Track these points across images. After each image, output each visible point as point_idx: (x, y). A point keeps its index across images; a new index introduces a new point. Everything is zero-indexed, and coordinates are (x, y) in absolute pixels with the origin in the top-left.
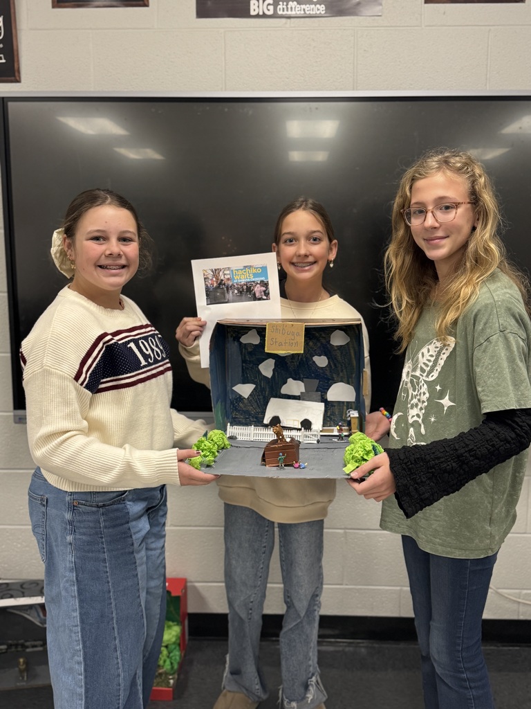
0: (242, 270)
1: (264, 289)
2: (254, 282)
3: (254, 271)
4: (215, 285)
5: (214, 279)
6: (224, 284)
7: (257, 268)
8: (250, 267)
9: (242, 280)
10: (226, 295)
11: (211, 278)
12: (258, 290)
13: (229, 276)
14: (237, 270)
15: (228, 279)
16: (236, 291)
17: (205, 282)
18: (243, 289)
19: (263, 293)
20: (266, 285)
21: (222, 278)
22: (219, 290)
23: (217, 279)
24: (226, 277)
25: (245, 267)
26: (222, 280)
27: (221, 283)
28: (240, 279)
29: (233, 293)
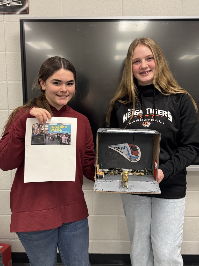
0: (56, 126)
1: (68, 138)
2: (62, 133)
3: (63, 127)
4: (38, 133)
5: (38, 130)
7: (65, 125)
8: (61, 124)
9: (55, 131)
10: (45, 139)
11: (36, 129)
12: (64, 138)
13: (47, 129)
14: (53, 125)
15: (47, 130)
16: (50, 138)
17: (32, 131)
18: (55, 137)
19: (67, 140)
20: (69, 136)
22: (40, 137)
24: (46, 129)
25: (58, 124)
29: (48, 138)
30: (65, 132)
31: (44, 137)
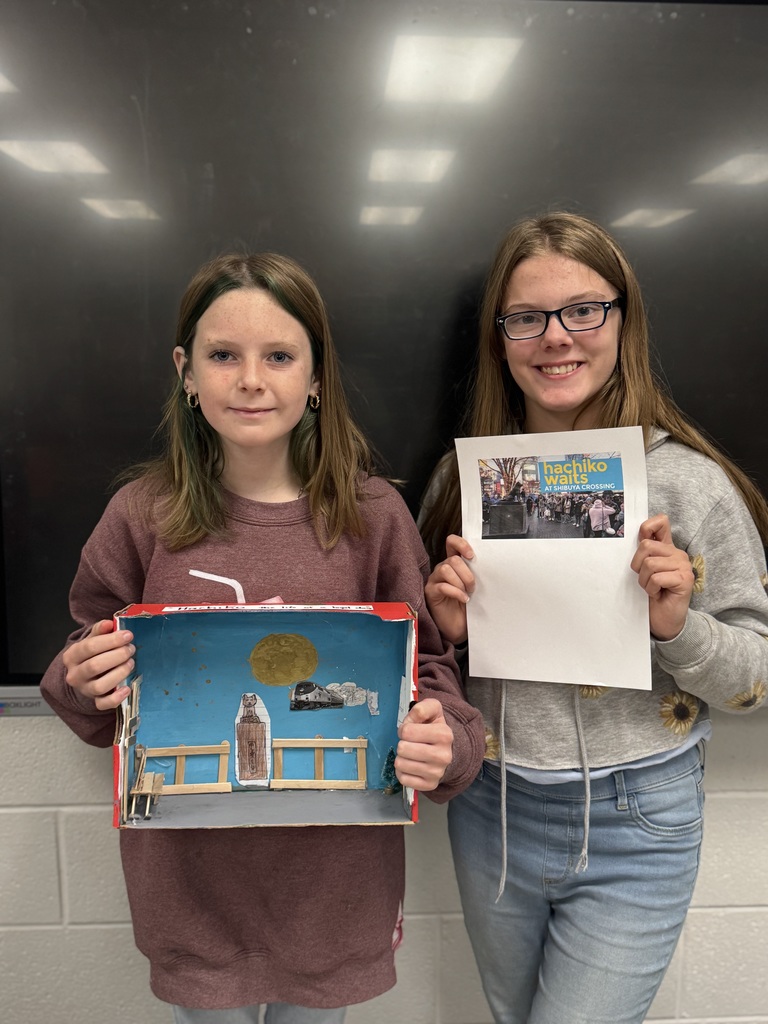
0: (562, 463)
1: (611, 510)
2: (589, 493)
3: (591, 467)
4: (503, 494)
5: (502, 482)
6: (523, 494)
7: (598, 461)
8: (582, 458)
9: (562, 486)
10: (526, 518)
11: (495, 478)
12: (597, 512)
13: (533, 477)
14: (553, 464)
15: (532, 483)
16: (547, 512)
17: (483, 485)
18: (563, 509)
19: (608, 520)
20: (616, 500)
21: (519, 479)
22: (510, 508)
23: (509, 482)
24: (527, 478)
25: (570, 457)
26: (519, 485)
27: (516, 491)
28: (559, 484)
29: (540, 514)
30: (600, 488)
31: (525, 510)
